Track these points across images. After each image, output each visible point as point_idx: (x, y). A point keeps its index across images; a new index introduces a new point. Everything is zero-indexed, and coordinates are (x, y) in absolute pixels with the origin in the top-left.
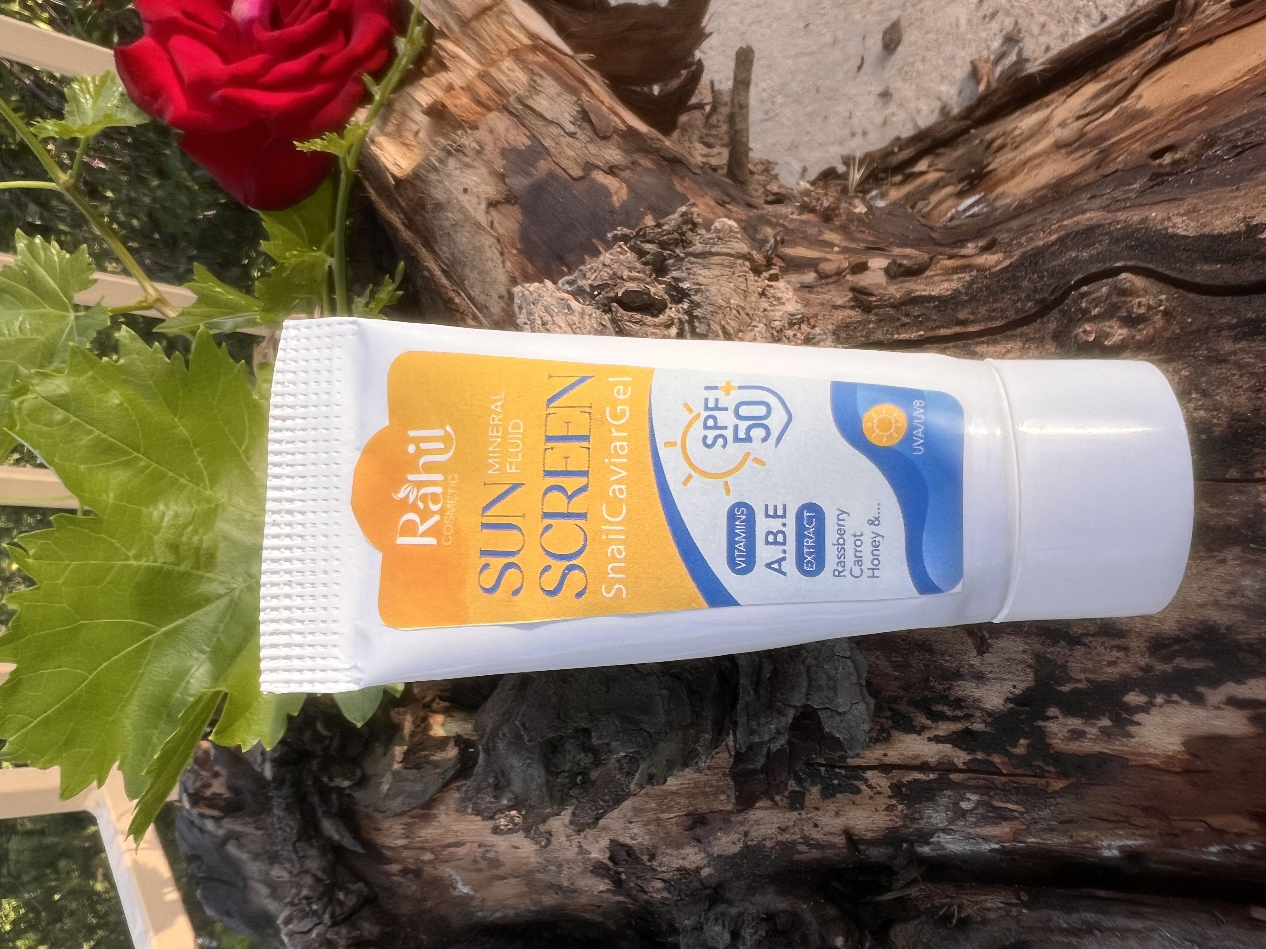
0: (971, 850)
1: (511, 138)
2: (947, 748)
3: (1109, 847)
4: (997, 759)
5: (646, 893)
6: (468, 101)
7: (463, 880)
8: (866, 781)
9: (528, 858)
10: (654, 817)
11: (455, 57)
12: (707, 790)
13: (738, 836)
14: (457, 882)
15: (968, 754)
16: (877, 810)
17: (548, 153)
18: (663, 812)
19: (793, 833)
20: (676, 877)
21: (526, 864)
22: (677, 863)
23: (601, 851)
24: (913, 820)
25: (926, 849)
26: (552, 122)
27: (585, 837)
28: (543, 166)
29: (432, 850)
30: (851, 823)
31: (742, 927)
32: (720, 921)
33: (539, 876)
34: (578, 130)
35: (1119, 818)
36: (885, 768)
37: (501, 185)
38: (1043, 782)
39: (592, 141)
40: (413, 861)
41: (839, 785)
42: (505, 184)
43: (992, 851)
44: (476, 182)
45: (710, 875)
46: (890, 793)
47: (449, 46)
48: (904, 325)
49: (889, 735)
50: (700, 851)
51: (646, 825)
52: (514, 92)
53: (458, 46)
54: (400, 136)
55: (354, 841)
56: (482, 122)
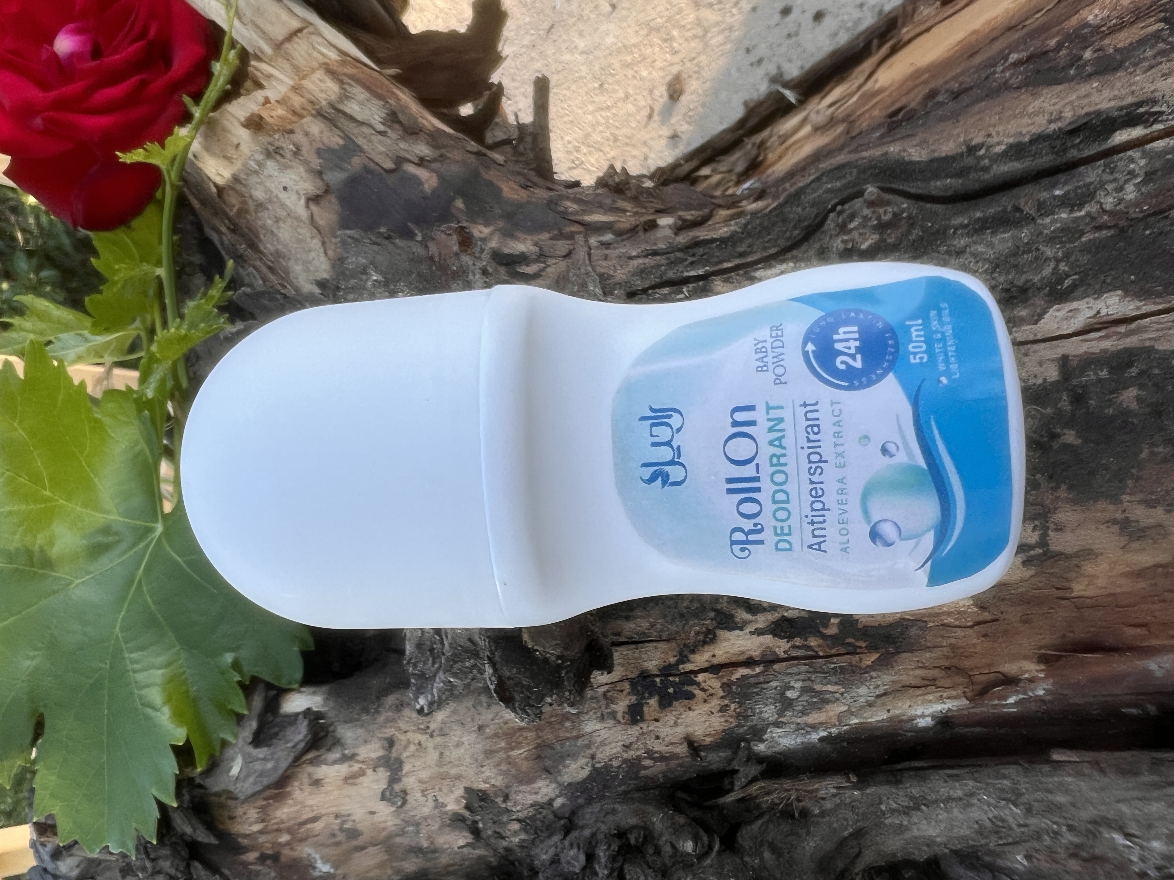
0: (802, 743)
1: (325, 140)
2: (768, 640)
3: (923, 716)
4: (813, 642)
5: (503, 838)
6: (284, 112)
7: (322, 858)
8: (698, 684)
9: (385, 822)
10: (504, 756)
11: (269, 76)
12: (553, 719)
13: (586, 760)
14: (316, 861)
15: (788, 642)
16: (712, 713)
17: (362, 150)
18: (512, 749)
19: (637, 749)
20: (530, 814)
21: (384, 829)
22: (530, 799)
23: (457, 801)
24: (746, 717)
25: (761, 748)
26: (362, 123)
27: (440, 790)
28: (357, 162)
29: (289, 831)
30: (690, 729)
31: (596, 846)
32: (575, 844)
33: (398, 840)
34: (387, 129)
35: (928, 683)
36: (715, 669)
37: (318, 181)
38: (855, 659)
39: (402, 138)
40: (269, 845)
41: (675, 692)
42: (323, 180)
43: (822, 740)
44: (295, 180)
45: (563, 805)
46: (721, 693)
47: (263, 66)
48: (692, 263)
49: (715, 636)
50: (551, 782)
51: (497, 765)
52: (325, 100)
53: (272, 66)
54: (222, 151)
55: (208, 832)
56: (296, 127)
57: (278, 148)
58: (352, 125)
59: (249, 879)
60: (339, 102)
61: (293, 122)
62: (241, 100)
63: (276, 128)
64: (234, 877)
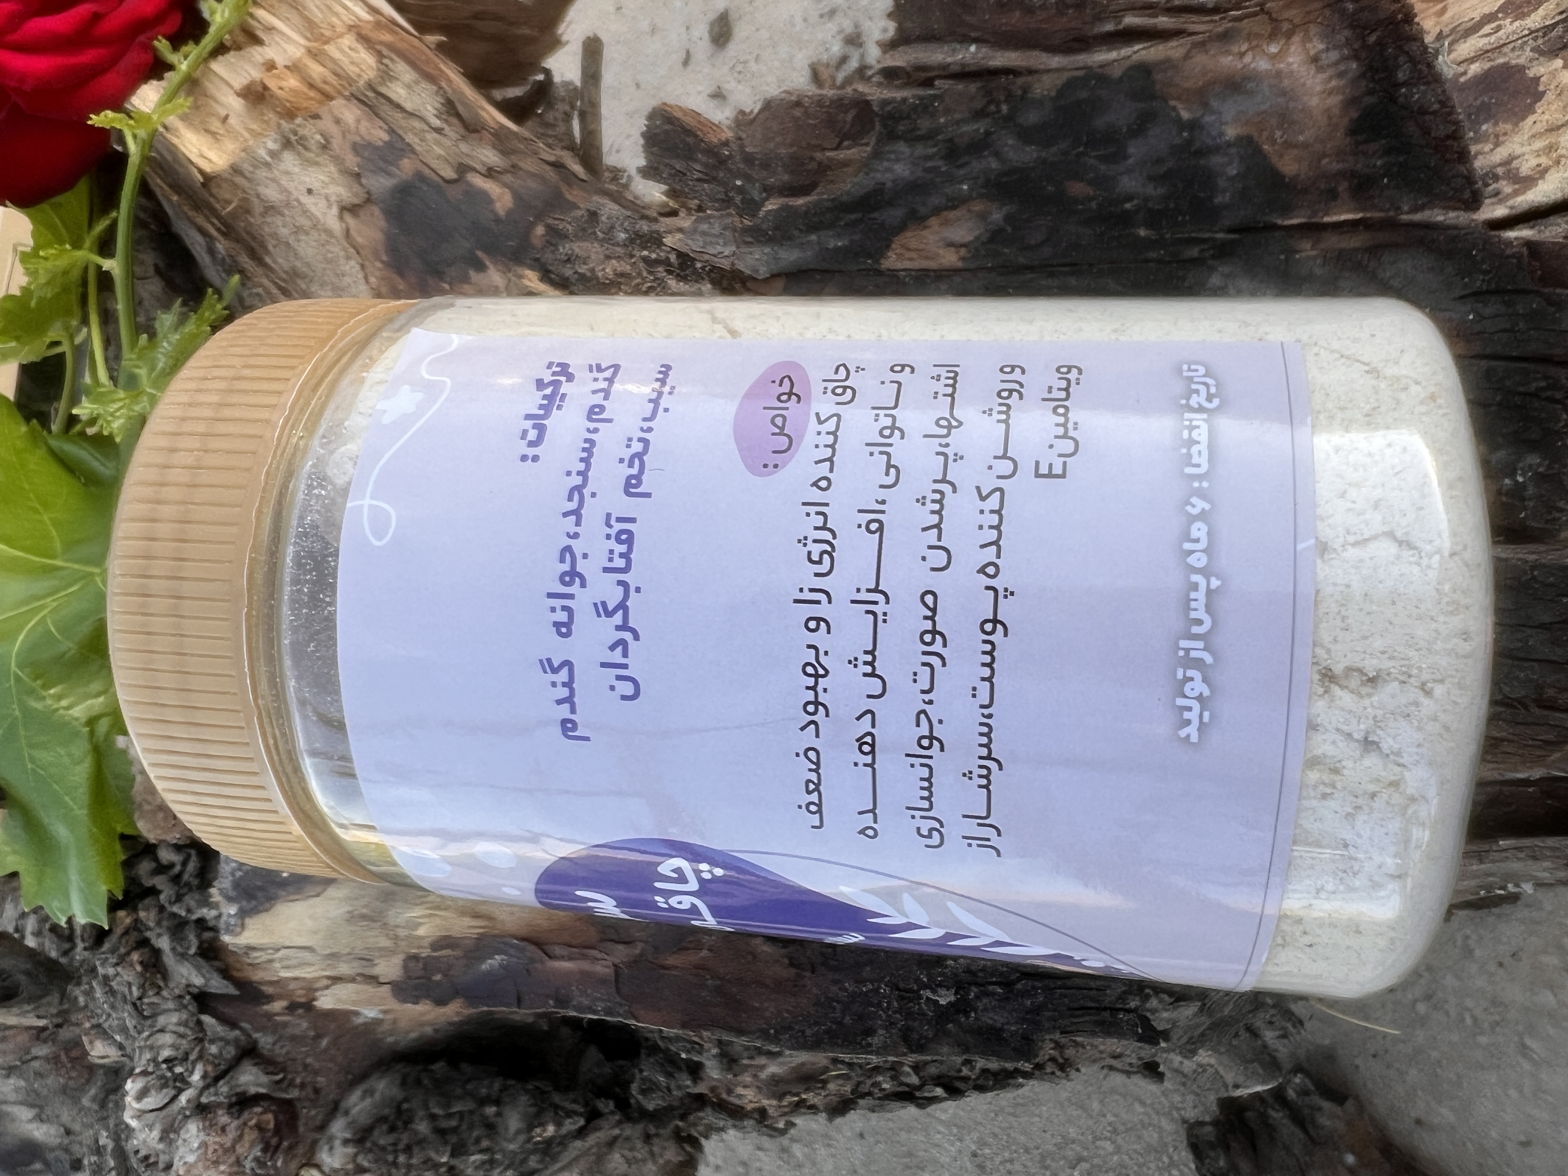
1: (363, 132)
6: (297, 84)
17: (413, 151)
26: (412, 115)
28: (407, 166)
34: (445, 126)
37: (356, 185)
39: (463, 138)
40: (300, 993)
42: (361, 185)
44: (323, 182)
47: (264, 16)
52: (359, 76)
53: (274, 14)
54: (202, 122)
55: (225, 982)
56: (323, 111)
57: (301, 138)
58: (399, 115)
59: (274, 1032)
60: (381, 84)
61: (311, 99)
62: (231, 56)
63: (288, 105)
64: (257, 1030)
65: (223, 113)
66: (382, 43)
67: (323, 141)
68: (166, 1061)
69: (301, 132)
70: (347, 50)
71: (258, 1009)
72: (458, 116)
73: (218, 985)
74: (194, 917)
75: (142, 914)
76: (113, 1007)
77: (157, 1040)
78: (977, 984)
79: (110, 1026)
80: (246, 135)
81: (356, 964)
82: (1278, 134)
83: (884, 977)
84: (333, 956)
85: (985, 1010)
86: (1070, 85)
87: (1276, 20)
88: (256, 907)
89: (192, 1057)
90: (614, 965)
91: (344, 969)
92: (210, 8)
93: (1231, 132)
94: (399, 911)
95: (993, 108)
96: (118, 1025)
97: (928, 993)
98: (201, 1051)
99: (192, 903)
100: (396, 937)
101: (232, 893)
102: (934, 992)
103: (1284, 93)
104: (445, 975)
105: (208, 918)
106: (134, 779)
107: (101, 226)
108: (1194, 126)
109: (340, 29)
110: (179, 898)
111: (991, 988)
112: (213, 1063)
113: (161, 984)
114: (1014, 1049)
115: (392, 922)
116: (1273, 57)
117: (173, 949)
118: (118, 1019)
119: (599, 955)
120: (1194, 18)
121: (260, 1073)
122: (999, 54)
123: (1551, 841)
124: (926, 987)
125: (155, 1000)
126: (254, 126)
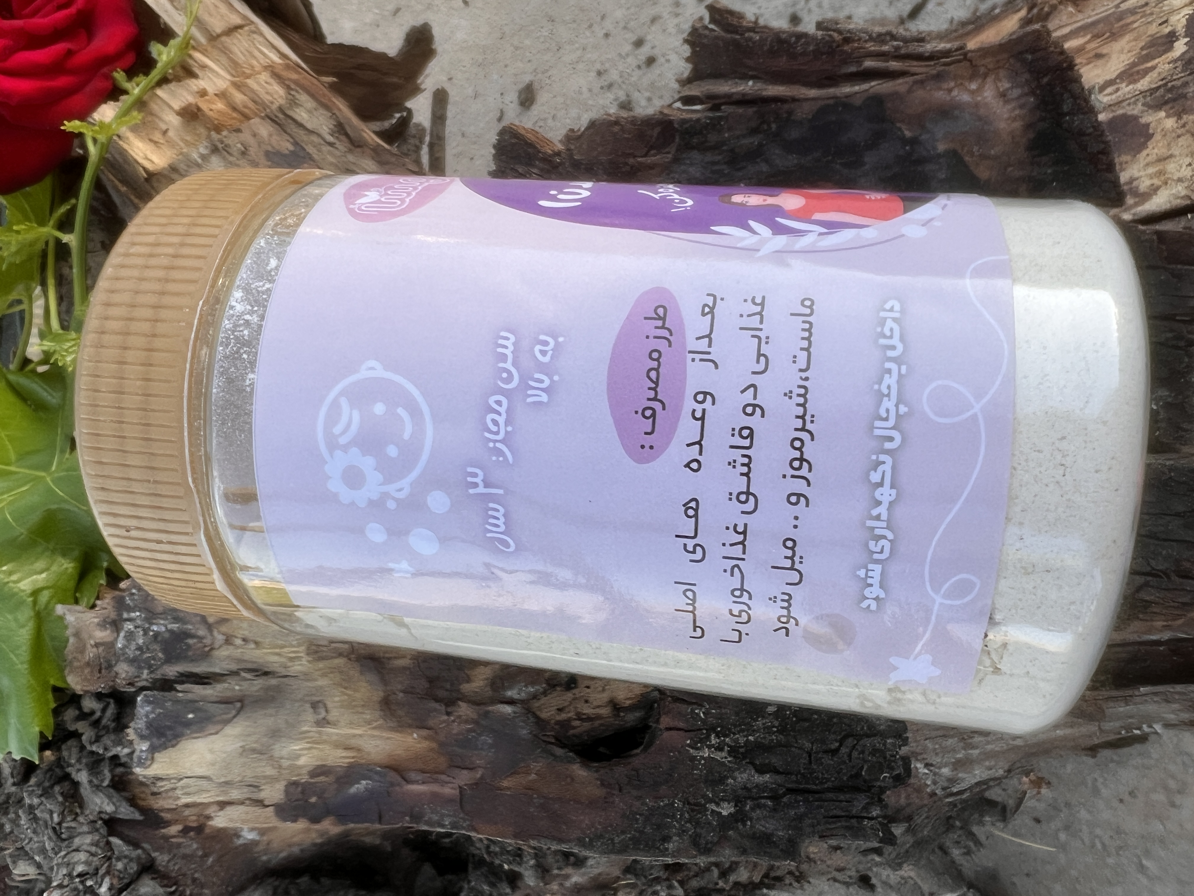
1: (274, 143)
6: (223, 107)
7: (249, 826)
14: (242, 830)
17: (312, 158)
26: (311, 132)
30: (615, 694)
34: (336, 141)
39: (350, 151)
40: (194, 818)
47: (197, 55)
52: (272, 103)
53: (207, 57)
54: (147, 134)
55: (132, 809)
56: (244, 126)
57: (226, 146)
58: (302, 132)
59: (169, 852)
60: (288, 108)
61: (234, 118)
62: (172, 86)
63: (216, 122)
64: (155, 851)
65: (164, 127)
66: (290, 80)
67: (243, 149)
68: (79, 875)
69: (227, 141)
70: (263, 83)
71: (157, 832)
72: (347, 135)
73: (126, 812)
74: (110, 754)
75: (65, 754)
76: (35, 832)
77: (73, 858)
78: (753, 799)
79: (31, 849)
80: (181, 144)
81: (246, 790)
82: (975, 149)
83: (677, 795)
84: (226, 783)
85: (758, 819)
86: (824, 111)
87: (976, 66)
88: (164, 743)
89: (102, 871)
90: (460, 787)
91: (235, 794)
92: (158, 50)
93: (941, 147)
94: (283, 745)
95: (765, 127)
96: (37, 848)
97: (713, 807)
98: (109, 866)
99: (109, 743)
100: (280, 767)
101: (145, 732)
102: (718, 804)
103: (980, 119)
104: (319, 797)
105: (121, 755)
106: (67, 641)
107: (63, 209)
108: (914, 142)
109: (258, 67)
110: (98, 739)
111: (763, 801)
112: (119, 877)
113: (78, 811)
114: (782, 850)
115: (276, 754)
116: (973, 92)
117: (90, 782)
118: (38, 842)
119: (448, 779)
120: (915, 63)
121: (157, 886)
122: (770, 87)
123: (1179, 688)
124: (711, 801)
125: (73, 824)
126: (188, 138)
